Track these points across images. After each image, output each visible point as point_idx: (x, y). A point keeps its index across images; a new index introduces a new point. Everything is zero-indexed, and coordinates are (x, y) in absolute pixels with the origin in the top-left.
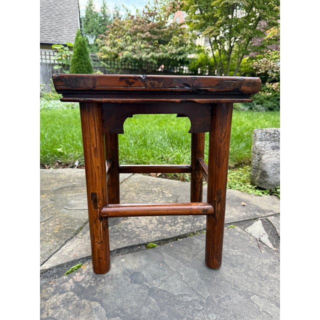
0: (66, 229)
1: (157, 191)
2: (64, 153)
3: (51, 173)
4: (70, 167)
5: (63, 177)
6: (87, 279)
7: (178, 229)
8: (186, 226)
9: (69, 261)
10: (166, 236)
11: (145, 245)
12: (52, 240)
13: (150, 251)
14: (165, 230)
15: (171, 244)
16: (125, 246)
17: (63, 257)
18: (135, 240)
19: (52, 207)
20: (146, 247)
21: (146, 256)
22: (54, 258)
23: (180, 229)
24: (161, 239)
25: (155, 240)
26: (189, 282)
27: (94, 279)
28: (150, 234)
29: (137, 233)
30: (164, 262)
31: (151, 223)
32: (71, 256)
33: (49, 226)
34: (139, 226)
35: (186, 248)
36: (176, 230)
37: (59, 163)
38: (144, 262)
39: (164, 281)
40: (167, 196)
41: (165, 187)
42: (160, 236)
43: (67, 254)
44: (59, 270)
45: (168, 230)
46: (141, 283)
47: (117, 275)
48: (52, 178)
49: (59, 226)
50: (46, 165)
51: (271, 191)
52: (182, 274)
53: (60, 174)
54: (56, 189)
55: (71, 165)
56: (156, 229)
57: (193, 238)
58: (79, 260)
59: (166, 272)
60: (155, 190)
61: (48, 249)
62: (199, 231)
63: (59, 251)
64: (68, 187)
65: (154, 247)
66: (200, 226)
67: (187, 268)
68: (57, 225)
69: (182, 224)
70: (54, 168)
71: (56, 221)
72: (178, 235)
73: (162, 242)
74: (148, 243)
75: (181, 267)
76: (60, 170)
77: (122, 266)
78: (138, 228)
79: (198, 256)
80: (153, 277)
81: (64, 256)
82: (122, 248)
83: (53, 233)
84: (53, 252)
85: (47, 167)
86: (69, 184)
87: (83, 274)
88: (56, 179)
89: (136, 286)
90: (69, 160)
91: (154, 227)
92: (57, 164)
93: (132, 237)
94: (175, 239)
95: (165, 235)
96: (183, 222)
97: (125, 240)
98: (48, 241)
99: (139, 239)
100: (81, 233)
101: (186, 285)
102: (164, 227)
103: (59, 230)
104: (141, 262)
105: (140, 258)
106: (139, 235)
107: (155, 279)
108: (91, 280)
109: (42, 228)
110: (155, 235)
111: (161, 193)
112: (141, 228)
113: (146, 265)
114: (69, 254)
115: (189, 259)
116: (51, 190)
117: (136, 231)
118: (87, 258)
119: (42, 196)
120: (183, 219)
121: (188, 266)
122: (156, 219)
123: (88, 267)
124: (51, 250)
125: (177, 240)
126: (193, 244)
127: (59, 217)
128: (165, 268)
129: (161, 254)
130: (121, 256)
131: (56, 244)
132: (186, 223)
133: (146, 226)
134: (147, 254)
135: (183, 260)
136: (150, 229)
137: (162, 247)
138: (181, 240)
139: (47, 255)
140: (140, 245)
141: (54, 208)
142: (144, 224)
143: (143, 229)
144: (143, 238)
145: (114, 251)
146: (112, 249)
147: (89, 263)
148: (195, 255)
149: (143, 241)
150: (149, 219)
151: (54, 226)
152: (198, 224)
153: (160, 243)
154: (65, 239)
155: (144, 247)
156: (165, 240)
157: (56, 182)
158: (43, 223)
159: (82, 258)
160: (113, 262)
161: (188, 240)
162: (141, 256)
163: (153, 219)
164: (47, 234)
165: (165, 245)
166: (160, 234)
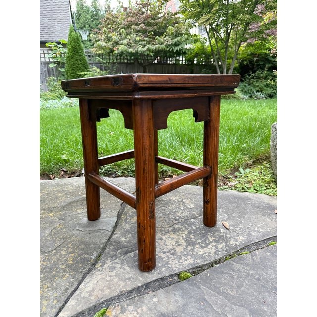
0: (81, 259)
1: (176, 201)
2: (69, 160)
3: (57, 185)
4: (77, 176)
5: (70, 188)
7: (211, 251)
8: (220, 246)
9: (91, 305)
10: (200, 262)
11: (178, 275)
12: (68, 275)
13: (184, 284)
14: (197, 253)
15: (207, 273)
16: (154, 279)
17: (83, 301)
18: (164, 269)
19: (62, 229)
20: (179, 278)
21: (182, 291)
22: (72, 302)
23: (214, 251)
24: (194, 266)
25: (187, 268)
28: (181, 261)
29: (164, 259)
30: (205, 299)
31: (179, 245)
32: (93, 298)
33: (61, 255)
34: (165, 250)
35: (226, 276)
36: (210, 253)
37: (64, 171)
38: (181, 301)
40: (189, 207)
41: (184, 195)
42: (192, 262)
43: (87, 295)
45: (200, 253)
48: (59, 191)
49: (73, 255)
50: (51, 175)
53: (67, 185)
54: (65, 204)
55: (78, 174)
56: (185, 253)
57: (231, 262)
58: (103, 303)
59: (210, 315)
60: (174, 199)
61: (63, 288)
62: (236, 252)
63: (78, 292)
64: (77, 201)
65: (187, 278)
66: (236, 244)
67: (234, 307)
68: (71, 253)
69: (214, 244)
70: (59, 178)
71: (69, 247)
72: (213, 259)
73: (197, 270)
74: (181, 273)
75: (226, 306)
76: (67, 180)
77: (155, 308)
78: (164, 253)
79: (243, 288)
81: (84, 298)
82: (151, 282)
83: (67, 265)
84: (70, 292)
85: (52, 178)
86: (78, 198)
88: (63, 191)
90: (75, 168)
91: (182, 250)
92: (63, 172)
94: (212, 265)
96: (216, 241)
98: (63, 277)
99: (169, 267)
100: (100, 264)
102: (195, 250)
103: (73, 260)
104: (177, 301)
105: (175, 295)
106: (167, 262)
109: (54, 258)
110: (187, 262)
111: (182, 203)
112: (168, 252)
113: (184, 305)
114: (90, 295)
115: (234, 293)
116: (59, 206)
117: (163, 256)
118: (112, 299)
119: (50, 214)
120: (214, 236)
121: (235, 304)
122: (183, 239)
123: (114, 312)
124: (67, 290)
125: (213, 266)
126: (233, 271)
127: (72, 241)
128: (207, 309)
129: (199, 288)
130: (151, 294)
131: (72, 280)
132: (219, 242)
133: (174, 249)
134: (182, 289)
135: (226, 296)
136: (179, 254)
137: (198, 278)
138: (218, 265)
139: (64, 298)
140: (171, 276)
141: (64, 230)
142: (170, 247)
143: (171, 254)
144: (173, 266)
145: (142, 286)
146: (140, 285)
147: (115, 307)
148: (239, 287)
149: (174, 271)
150: (175, 240)
151: (67, 254)
152: (232, 242)
153: (194, 273)
154: (82, 272)
155: (176, 278)
156: (200, 267)
157: (63, 196)
158: (54, 251)
159: (106, 301)
160: (143, 302)
161: (226, 265)
162: (175, 292)
163: (180, 239)
164: (60, 266)
165: (201, 274)
166: (192, 259)
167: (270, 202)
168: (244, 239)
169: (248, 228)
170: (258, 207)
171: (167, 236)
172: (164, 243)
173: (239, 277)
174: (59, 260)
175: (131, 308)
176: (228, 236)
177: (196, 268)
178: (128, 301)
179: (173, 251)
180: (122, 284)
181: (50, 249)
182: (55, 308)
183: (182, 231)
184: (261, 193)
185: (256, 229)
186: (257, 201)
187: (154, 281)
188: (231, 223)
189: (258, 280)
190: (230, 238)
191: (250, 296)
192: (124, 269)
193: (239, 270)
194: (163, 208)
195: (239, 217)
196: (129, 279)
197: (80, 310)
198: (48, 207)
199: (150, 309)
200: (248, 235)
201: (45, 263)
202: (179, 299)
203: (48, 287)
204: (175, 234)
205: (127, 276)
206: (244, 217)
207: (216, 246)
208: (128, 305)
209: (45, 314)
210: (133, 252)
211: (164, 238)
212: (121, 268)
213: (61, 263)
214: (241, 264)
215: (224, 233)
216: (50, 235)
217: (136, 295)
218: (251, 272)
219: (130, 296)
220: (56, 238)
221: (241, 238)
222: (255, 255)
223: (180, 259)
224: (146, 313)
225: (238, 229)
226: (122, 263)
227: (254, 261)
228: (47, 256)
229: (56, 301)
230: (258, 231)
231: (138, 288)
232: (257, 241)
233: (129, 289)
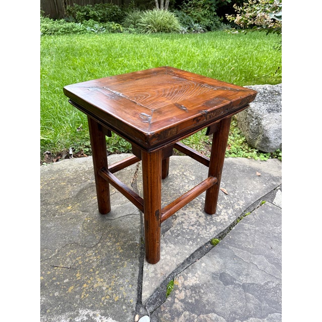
0: (129, 246)
2: (49, 141)
4: (66, 158)
5: (69, 174)
6: (188, 294)
7: (225, 217)
8: (230, 212)
9: (161, 281)
11: (211, 242)
12: (126, 263)
13: (217, 248)
14: (216, 221)
15: (229, 236)
16: (196, 249)
17: (153, 280)
18: (199, 240)
19: (91, 221)
20: (211, 244)
21: (218, 254)
22: (145, 284)
23: (227, 216)
24: (218, 233)
25: (215, 236)
26: (264, 269)
27: (194, 292)
28: (208, 230)
29: (195, 231)
30: (236, 256)
31: (200, 217)
32: (159, 276)
33: (108, 247)
34: (192, 224)
35: (242, 235)
36: (225, 219)
38: (221, 261)
39: (247, 275)
40: (191, 179)
41: (182, 168)
42: (216, 229)
43: (153, 275)
44: (157, 294)
45: (219, 221)
46: (232, 283)
47: (209, 281)
48: (58, 179)
49: (118, 244)
51: (272, 154)
52: (255, 263)
53: (62, 171)
54: (76, 194)
55: (65, 155)
56: (208, 223)
57: (241, 223)
58: (168, 277)
59: (243, 266)
60: (176, 173)
61: (130, 274)
62: (242, 214)
63: (145, 275)
64: (86, 188)
65: (218, 243)
66: (240, 208)
67: (256, 256)
68: (115, 242)
69: (225, 211)
71: (110, 238)
72: (230, 224)
73: (222, 236)
74: (212, 240)
75: (250, 257)
76: (57, 165)
77: (206, 270)
78: (192, 226)
79: (256, 242)
80: (237, 273)
81: (152, 278)
82: (194, 252)
83: (119, 254)
84: (137, 275)
86: (85, 184)
87: (181, 290)
88: (64, 180)
89: (230, 287)
90: (59, 150)
91: (204, 221)
92: (47, 155)
93: (194, 237)
94: (230, 228)
95: (220, 228)
96: (225, 208)
97: (191, 242)
98: (123, 265)
99: (202, 237)
101: (264, 273)
102: (213, 219)
103: (122, 248)
104: (218, 262)
105: (215, 257)
106: (198, 233)
107: (239, 275)
108: (192, 293)
109: (104, 251)
110: (212, 230)
111: (183, 176)
112: (195, 225)
113: (224, 264)
114: (156, 274)
115: (251, 247)
116: (71, 197)
117: (193, 229)
118: (173, 272)
119: (69, 208)
120: (222, 204)
121: (256, 254)
122: (200, 210)
123: (180, 281)
124: (133, 274)
125: (231, 230)
126: (246, 230)
127: (109, 232)
128: (240, 262)
129: (228, 248)
130: (198, 261)
131: (132, 266)
132: (227, 209)
133: (198, 221)
134: (218, 252)
135: (248, 250)
136: (203, 224)
137: (225, 241)
138: (234, 228)
139: (135, 282)
140: (206, 244)
141: (94, 222)
142: (194, 220)
143: (198, 226)
144: (204, 236)
145: (190, 257)
146: (187, 256)
147: (178, 277)
148: (253, 241)
149: (207, 239)
150: (195, 213)
151: (113, 245)
152: (237, 207)
153: (220, 237)
154: (136, 257)
155: (209, 244)
156: (222, 232)
157: (68, 185)
158: (99, 245)
159: (170, 275)
160: (196, 269)
161: (239, 226)
162: (215, 256)
163: (198, 211)
164: (115, 257)
165: (225, 237)
166: (215, 227)
167: (250, 165)
168: (243, 202)
169: (243, 192)
170: (243, 171)
171: (187, 211)
172: (189, 217)
173: (251, 234)
174: (109, 251)
175: (190, 275)
176: (232, 202)
177: (220, 233)
178: (185, 271)
179: (198, 223)
180: (175, 259)
181: (94, 243)
182: (134, 290)
183: (197, 204)
184: (240, 157)
185: (249, 192)
186: (241, 165)
187: (196, 251)
188: (230, 190)
189: (263, 233)
190: (233, 203)
191: (262, 246)
192: (170, 247)
193: (249, 229)
194: (171, 183)
195: (233, 183)
196: (178, 254)
197: (156, 288)
198: (61, 200)
199: (203, 273)
200: (245, 198)
201: (98, 257)
202: (219, 260)
203: (116, 277)
204: (192, 207)
205: (175, 252)
206: (237, 183)
207: (226, 212)
208: (187, 274)
209: (128, 297)
210: (169, 231)
211: (186, 212)
212: (167, 246)
213: (113, 254)
214: (249, 223)
215: (228, 199)
216: (84, 229)
217: (188, 265)
218: (257, 228)
219: (184, 266)
220: (93, 232)
221: (241, 202)
222: (255, 214)
223: (206, 229)
224: (202, 276)
225: (236, 194)
226: (166, 242)
227: (256, 219)
228: (96, 250)
229: (130, 286)
230: (251, 194)
231: (187, 259)
232: (253, 202)
233: (182, 262)
